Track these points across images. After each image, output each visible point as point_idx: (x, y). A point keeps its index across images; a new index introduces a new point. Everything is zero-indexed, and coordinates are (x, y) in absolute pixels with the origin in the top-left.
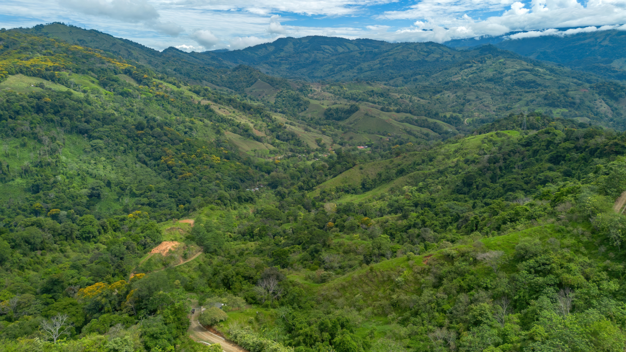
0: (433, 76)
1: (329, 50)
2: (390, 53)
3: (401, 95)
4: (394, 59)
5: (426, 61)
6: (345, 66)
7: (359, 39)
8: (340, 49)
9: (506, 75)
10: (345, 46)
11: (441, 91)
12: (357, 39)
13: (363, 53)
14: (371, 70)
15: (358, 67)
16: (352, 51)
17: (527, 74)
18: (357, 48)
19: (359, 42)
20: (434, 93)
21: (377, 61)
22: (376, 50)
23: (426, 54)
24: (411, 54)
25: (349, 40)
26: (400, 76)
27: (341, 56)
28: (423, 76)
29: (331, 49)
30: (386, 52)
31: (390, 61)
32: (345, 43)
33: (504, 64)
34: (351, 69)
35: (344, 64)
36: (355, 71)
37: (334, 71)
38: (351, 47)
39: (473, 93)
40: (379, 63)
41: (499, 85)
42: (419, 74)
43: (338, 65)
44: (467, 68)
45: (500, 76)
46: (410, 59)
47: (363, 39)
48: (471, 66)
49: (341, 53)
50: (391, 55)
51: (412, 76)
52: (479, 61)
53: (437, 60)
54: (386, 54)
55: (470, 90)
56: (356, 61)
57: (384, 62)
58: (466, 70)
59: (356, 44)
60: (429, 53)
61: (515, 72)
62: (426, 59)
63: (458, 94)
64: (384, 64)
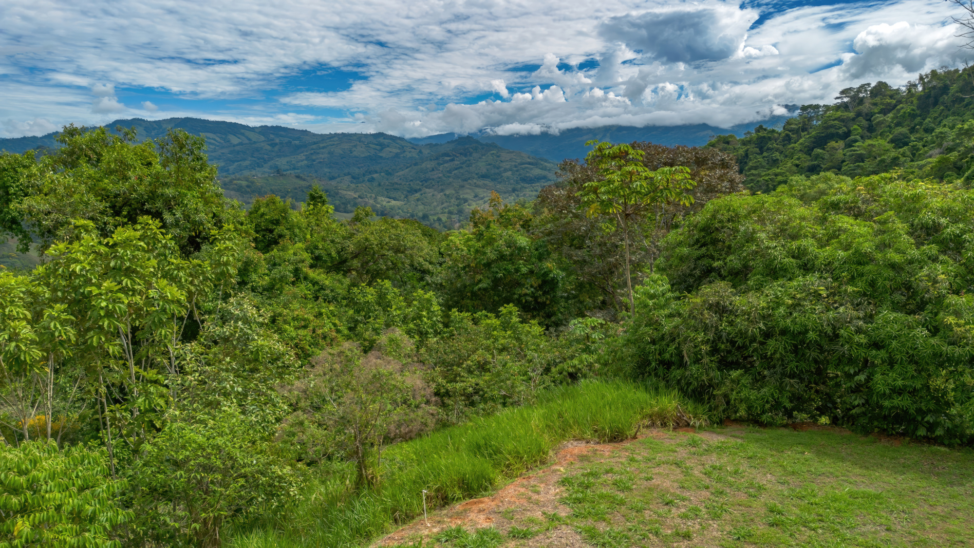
0: (398, 174)
1: (214, 140)
2: (322, 145)
3: (358, 194)
4: (329, 153)
5: (381, 157)
6: (247, 163)
7: (266, 126)
8: (235, 140)
9: (506, 170)
10: (243, 134)
11: (420, 190)
12: (262, 127)
13: (276, 144)
14: (294, 169)
15: (271, 163)
16: (255, 143)
17: (531, 169)
18: (262, 138)
19: (264, 130)
20: (408, 192)
21: (302, 157)
22: (297, 142)
23: (378, 147)
24: (355, 146)
25: (248, 126)
26: (345, 175)
27: (238, 148)
28: (382, 174)
29: (218, 139)
30: (315, 143)
31: (323, 156)
32: (243, 131)
33: (498, 157)
34: (258, 166)
35: (245, 160)
36: (266, 170)
37: (228, 170)
38: (253, 136)
39: (468, 191)
40: (306, 159)
41: (500, 183)
42: (376, 172)
43: (234, 162)
44: (447, 162)
45: (497, 171)
46: (355, 153)
47: (272, 127)
48: (453, 160)
49: (237, 145)
50: (324, 148)
51: (364, 175)
52: (461, 154)
53: (397, 155)
54: (314, 146)
55: (463, 187)
56: (266, 156)
57: (314, 157)
58: (446, 165)
59: (260, 133)
60: (383, 146)
61: (516, 166)
62: (380, 154)
63: (447, 192)
64: (314, 161)
